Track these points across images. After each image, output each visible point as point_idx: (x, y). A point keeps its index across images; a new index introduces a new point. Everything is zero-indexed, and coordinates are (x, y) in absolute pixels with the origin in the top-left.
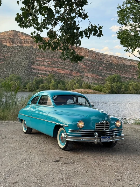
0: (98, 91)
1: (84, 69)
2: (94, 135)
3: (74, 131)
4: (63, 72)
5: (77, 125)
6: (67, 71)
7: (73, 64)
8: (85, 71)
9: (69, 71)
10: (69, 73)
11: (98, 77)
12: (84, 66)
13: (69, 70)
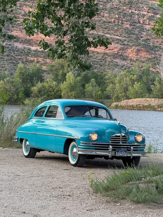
2: (109, 148)
3: (86, 144)
5: (90, 137)
7: (128, 26)
9: (117, 45)
13: (117, 43)
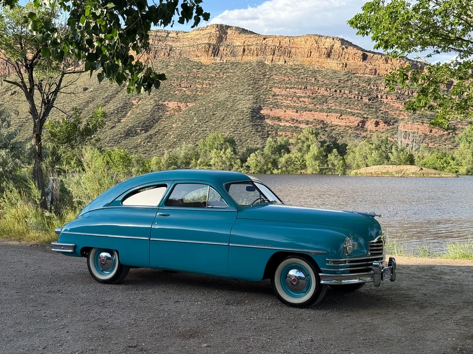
0: (435, 169)
1: (397, 112)
4: (342, 123)
6: (352, 118)
8: (402, 117)
9: (357, 118)
10: (356, 124)
11: (437, 132)
12: (397, 105)
13: (358, 116)
